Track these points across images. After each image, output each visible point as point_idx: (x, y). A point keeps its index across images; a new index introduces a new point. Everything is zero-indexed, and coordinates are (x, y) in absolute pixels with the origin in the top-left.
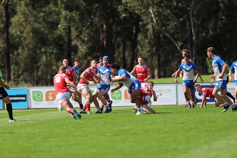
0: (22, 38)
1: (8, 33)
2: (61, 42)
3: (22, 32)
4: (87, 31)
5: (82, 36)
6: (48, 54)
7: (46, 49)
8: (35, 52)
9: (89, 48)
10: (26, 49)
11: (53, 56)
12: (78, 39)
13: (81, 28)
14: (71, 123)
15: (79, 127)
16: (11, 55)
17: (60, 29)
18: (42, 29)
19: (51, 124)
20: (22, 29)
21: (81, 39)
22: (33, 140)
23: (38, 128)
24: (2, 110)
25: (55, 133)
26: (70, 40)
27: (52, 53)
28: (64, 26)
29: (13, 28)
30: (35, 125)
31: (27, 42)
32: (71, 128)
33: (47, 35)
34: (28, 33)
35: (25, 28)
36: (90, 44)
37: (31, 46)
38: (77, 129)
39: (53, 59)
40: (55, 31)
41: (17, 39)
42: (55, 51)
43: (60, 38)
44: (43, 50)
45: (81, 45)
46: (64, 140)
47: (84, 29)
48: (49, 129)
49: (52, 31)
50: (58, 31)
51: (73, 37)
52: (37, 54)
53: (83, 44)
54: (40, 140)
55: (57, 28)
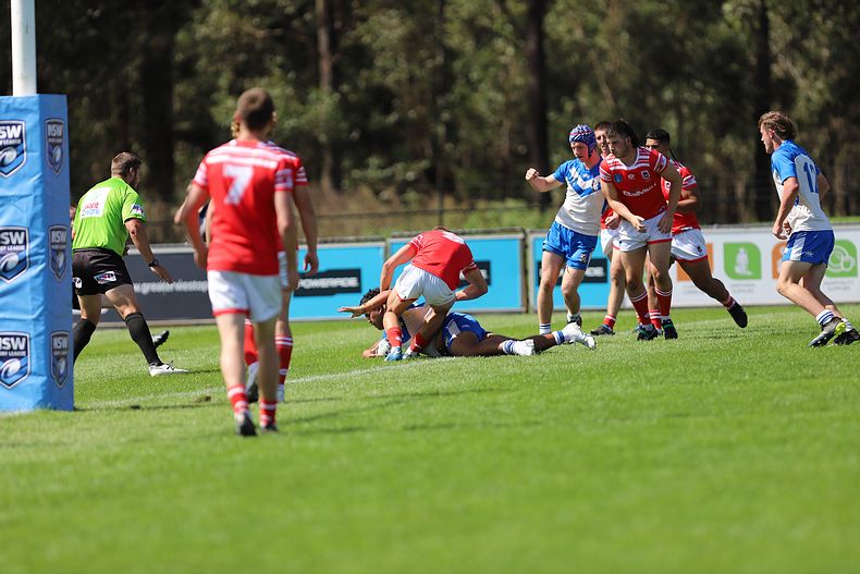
0: (593, 55)
1: (541, 35)
2: (735, 67)
3: (590, 32)
4: (830, 24)
5: (810, 44)
6: (685, 110)
7: (677, 93)
8: (639, 103)
9: (834, 88)
10: (606, 91)
11: (703, 117)
12: (797, 55)
13: (806, 14)
14: (768, 363)
15: (799, 374)
16: (552, 115)
17: (729, 18)
18: (665, 20)
19: (694, 363)
20: (592, 18)
21: (804, 52)
22: (629, 422)
23: (649, 380)
24: (520, 313)
25: (711, 400)
26: (766, 59)
27: (701, 106)
28: (745, 6)
29: (560, 14)
30: (638, 368)
31: (609, 66)
32: (769, 381)
33: (681, 41)
34: (614, 34)
35: (603, 16)
36: (839, 73)
37: (624, 82)
38: (789, 382)
39: (702, 128)
40: (711, 28)
41: (575, 59)
42: (710, 99)
43: (730, 50)
44: (668, 95)
45: (805, 75)
46: (741, 425)
47: (818, 18)
48: (689, 383)
49: (699, 24)
50: (722, 28)
51: (775, 49)
52: (646, 110)
53: (812, 74)
54: (655, 422)
55: (720, 15)
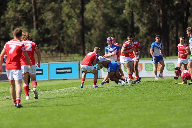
0: (94, 22)
1: (83, 17)
2: (126, 25)
3: (94, 16)
4: (147, 15)
5: (143, 19)
6: (115, 34)
7: (113, 30)
8: (105, 32)
9: (148, 29)
10: (97, 30)
11: (119, 36)
12: (140, 22)
13: (142, 13)
14: (134, 90)
15: (140, 93)
16: (85, 35)
17: (125, 13)
18: (111, 14)
19: (117, 90)
20: (94, 13)
21: (141, 21)
22: (103, 104)
23: (107, 94)
24: (78, 79)
25: (121, 98)
26: (133, 23)
27: (118, 33)
28: (128, 11)
29: (87, 12)
30: (105, 91)
31: (98, 24)
32: (134, 94)
33: (114, 19)
34: (99, 17)
35: (97, 13)
36: (149, 26)
37: (101, 28)
38: (138, 95)
39: (119, 38)
40: (121, 16)
41: (90, 23)
42: (120, 32)
43: (125, 21)
44: (111, 31)
45: (142, 26)
46: (128, 104)
47: (145, 14)
48: (116, 95)
49: (118, 15)
50: (123, 16)
51: (135, 20)
52: (106, 34)
53: (143, 26)
54: (108, 103)
55: (123, 13)
